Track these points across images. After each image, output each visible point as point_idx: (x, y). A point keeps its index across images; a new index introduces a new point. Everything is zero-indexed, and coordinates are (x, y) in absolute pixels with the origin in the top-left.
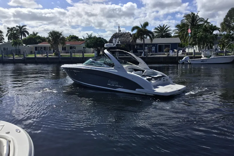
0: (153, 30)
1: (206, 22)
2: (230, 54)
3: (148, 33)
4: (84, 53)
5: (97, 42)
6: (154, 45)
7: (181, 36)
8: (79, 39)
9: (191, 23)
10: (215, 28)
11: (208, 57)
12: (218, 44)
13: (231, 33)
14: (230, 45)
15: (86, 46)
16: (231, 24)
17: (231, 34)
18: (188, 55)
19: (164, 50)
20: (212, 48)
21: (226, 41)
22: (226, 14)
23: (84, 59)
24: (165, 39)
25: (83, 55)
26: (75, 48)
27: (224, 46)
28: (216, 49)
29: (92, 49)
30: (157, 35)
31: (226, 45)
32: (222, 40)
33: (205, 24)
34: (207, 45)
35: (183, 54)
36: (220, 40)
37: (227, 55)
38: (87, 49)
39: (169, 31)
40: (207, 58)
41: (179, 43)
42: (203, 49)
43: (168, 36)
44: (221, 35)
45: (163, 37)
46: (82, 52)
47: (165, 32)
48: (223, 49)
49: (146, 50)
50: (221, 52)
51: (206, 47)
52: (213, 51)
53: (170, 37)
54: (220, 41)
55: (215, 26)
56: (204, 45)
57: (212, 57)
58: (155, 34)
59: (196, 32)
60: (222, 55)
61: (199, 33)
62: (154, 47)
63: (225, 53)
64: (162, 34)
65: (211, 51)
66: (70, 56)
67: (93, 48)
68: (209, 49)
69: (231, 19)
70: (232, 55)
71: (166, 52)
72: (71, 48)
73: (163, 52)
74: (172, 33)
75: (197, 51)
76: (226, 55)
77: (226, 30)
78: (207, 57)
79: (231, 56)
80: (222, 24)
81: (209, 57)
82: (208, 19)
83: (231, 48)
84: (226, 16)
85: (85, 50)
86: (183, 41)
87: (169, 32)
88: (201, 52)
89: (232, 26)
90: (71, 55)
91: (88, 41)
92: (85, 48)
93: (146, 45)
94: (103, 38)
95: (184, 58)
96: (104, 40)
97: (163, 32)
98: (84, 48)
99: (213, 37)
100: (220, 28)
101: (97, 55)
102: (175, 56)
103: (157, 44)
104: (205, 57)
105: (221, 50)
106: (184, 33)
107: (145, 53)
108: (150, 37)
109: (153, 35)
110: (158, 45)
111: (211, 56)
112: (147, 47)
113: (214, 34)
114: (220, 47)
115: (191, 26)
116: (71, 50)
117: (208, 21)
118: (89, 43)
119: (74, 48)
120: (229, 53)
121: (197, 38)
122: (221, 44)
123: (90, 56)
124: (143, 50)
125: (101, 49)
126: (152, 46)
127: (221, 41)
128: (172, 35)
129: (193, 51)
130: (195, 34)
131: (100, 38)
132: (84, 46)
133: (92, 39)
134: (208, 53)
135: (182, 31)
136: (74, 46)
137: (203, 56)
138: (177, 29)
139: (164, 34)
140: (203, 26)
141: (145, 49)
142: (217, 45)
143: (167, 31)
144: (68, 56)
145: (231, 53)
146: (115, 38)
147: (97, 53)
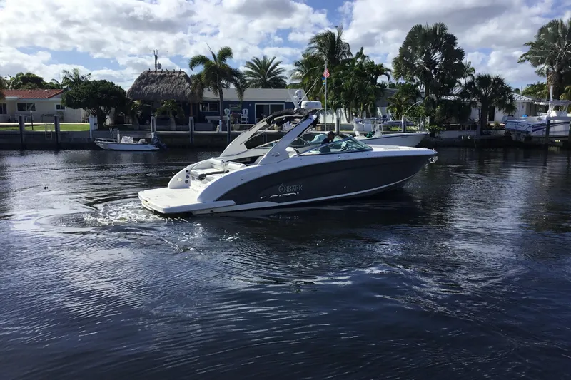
0: (242, 69)
1: (360, 54)
2: (413, 128)
3: (232, 74)
4: (58, 120)
5: (97, 93)
6: (247, 104)
7: (307, 86)
8: (46, 83)
9: (328, 56)
10: (379, 70)
11: (368, 135)
12: (389, 104)
13: (414, 81)
14: (413, 109)
15: (63, 102)
16: (414, 60)
17: (414, 84)
20: (375, 114)
21: (405, 99)
22: (404, 38)
23: (59, 138)
24: (273, 90)
25: (57, 127)
26: (33, 108)
27: (400, 111)
28: (384, 117)
29: (82, 112)
30: (252, 81)
31: (405, 109)
32: (396, 96)
33: (359, 60)
34: (365, 108)
36: (393, 97)
37: (408, 131)
38: (68, 110)
39: (279, 72)
40: (366, 138)
42: (356, 116)
43: (278, 84)
44: (392, 86)
45: (266, 85)
46: (53, 118)
47: (270, 73)
48: (398, 117)
49: (227, 118)
50: (394, 125)
51: (363, 111)
52: (378, 122)
53: (284, 86)
54: (391, 99)
55: (381, 66)
56: (357, 107)
57: (377, 135)
58: (248, 78)
59: (340, 78)
60: (395, 132)
61: (349, 79)
62: (247, 111)
63: (403, 127)
64: (265, 79)
65: (374, 122)
66: (18, 128)
67: (84, 108)
68: (368, 117)
69: (415, 49)
70: (418, 130)
72: (21, 107)
74: (286, 78)
75: (344, 121)
76: (404, 132)
77: (404, 74)
78: (365, 136)
79: (417, 133)
80: (396, 62)
81: (370, 136)
82: (362, 49)
83: (414, 115)
84: (405, 43)
85: (62, 113)
87: (279, 75)
88: (351, 123)
89: (417, 65)
90: (21, 126)
91: (70, 90)
92: (63, 108)
93: (228, 104)
94: (112, 84)
95: (316, 138)
96: (117, 87)
97: (265, 74)
98: (58, 107)
99: (376, 91)
100: (390, 71)
101: (97, 127)
103: (253, 102)
104: (361, 134)
105: (394, 119)
106: (315, 78)
107: (224, 123)
108: (236, 84)
109: (244, 81)
110: (256, 104)
111: (374, 133)
112: (229, 110)
113: (379, 85)
114: (392, 112)
115: (329, 63)
116: (21, 113)
117: (364, 53)
118: (75, 95)
119: (30, 108)
120: (411, 126)
121: (343, 90)
122: (394, 106)
123: (76, 128)
124: (219, 117)
125: (107, 111)
126: (240, 106)
127: (395, 100)
128: (288, 82)
129: (335, 122)
130: (338, 83)
131: (104, 82)
132: (60, 104)
133: (82, 85)
134: (368, 126)
135: (309, 73)
136: (30, 101)
137: (357, 133)
138: (299, 70)
139: (268, 79)
140: (356, 64)
141: (224, 115)
142: (386, 108)
143: (275, 73)
144: (14, 128)
145: (415, 126)
146: (146, 84)
147: (96, 122)
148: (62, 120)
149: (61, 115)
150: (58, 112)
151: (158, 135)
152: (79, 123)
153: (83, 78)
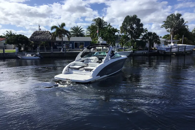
1: (109, 25)
2: (127, 50)
3: (66, 32)
4: (4, 49)
5: (18, 39)
7: (92, 36)
9: (98, 26)
10: (116, 31)
13: (127, 34)
14: (127, 43)
15: (6, 42)
16: (127, 27)
18: (98, 51)
19: (79, 47)
21: (124, 40)
22: (124, 20)
23: (5, 55)
24: (80, 37)
25: (4, 51)
27: (123, 44)
28: (118, 46)
29: (13, 46)
30: (73, 34)
31: (125, 44)
32: (121, 39)
33: (109, 27)
34: (111, 43)
35: (94, 50)
36: (120, 39)
38: (8, 45)
41: (91, 41)
43: (82, 35)
44: (120, 36)
45: (78, 36)
46: (2, 48)
47: (79, 32)
48: (122, 46)
49: (64, 47)
50: (121, 49)
51: (111, 44)
52: (116, 48)
54: (120, 40)
55: (116, 29)
58: (71, 33)
59: (103, 33)
60: (122, 51)
61: (106, 34)
62: (71, 44)
63: (124, 49)
64: (77, 34)
65: (114, 48)
67: (14, 44)
68: (113, 46)
69: (127, 24)
70: (129, 51)
71: (81, 48)
73: (78, 48)
74: (85, 33)
76: (125, 51)
77: (124, 32)
79: (128, 51)
80: (121, 28)
82: (110, 24)
83: (127, 45)
84: (124, 21)
85: (6, 46)
86: (93, 40)
87: (82, 32)
88: (107, 48)
89: (128, 29)
91: (8, 38)
93: (64, 42)
94: (24, 36)
96: (25, 37)
97: (77, 32)
98: (4, 44)
99: (115, 38)
100: (119, 31)
101: (18, 51)
102: (88, 51)
103: (73, 42)
105: (121, 47)
106: (94, 33)
107: (63, 49)
108: (68, 36)
109: (70, 34)
110: (74, 42)
112: (65, 44)
114: (120, 44)
115: (99, 28)
117: (111, 25)
118: (10, 40)
121: (104, 37)
122: (121, 43)
123: (11, 51)
124: (62, 47)
125: (22, 45)
126: (69, 43)
131: (21, 35)
132: (5, 43)
133: (13, 36)
135: (92, 32)
138: (89, 30)
139: (78, 34)
141: (63, 46)
142: (118, 43)
143: (81, 32)
145: (128, 49)
146: (36, 35)
147: (18, 49)
148: (6, 49)
149: (5, 47)
150: (4, 46)
151: (40, 53)
152: (12, 50)
153: (13, 34)
